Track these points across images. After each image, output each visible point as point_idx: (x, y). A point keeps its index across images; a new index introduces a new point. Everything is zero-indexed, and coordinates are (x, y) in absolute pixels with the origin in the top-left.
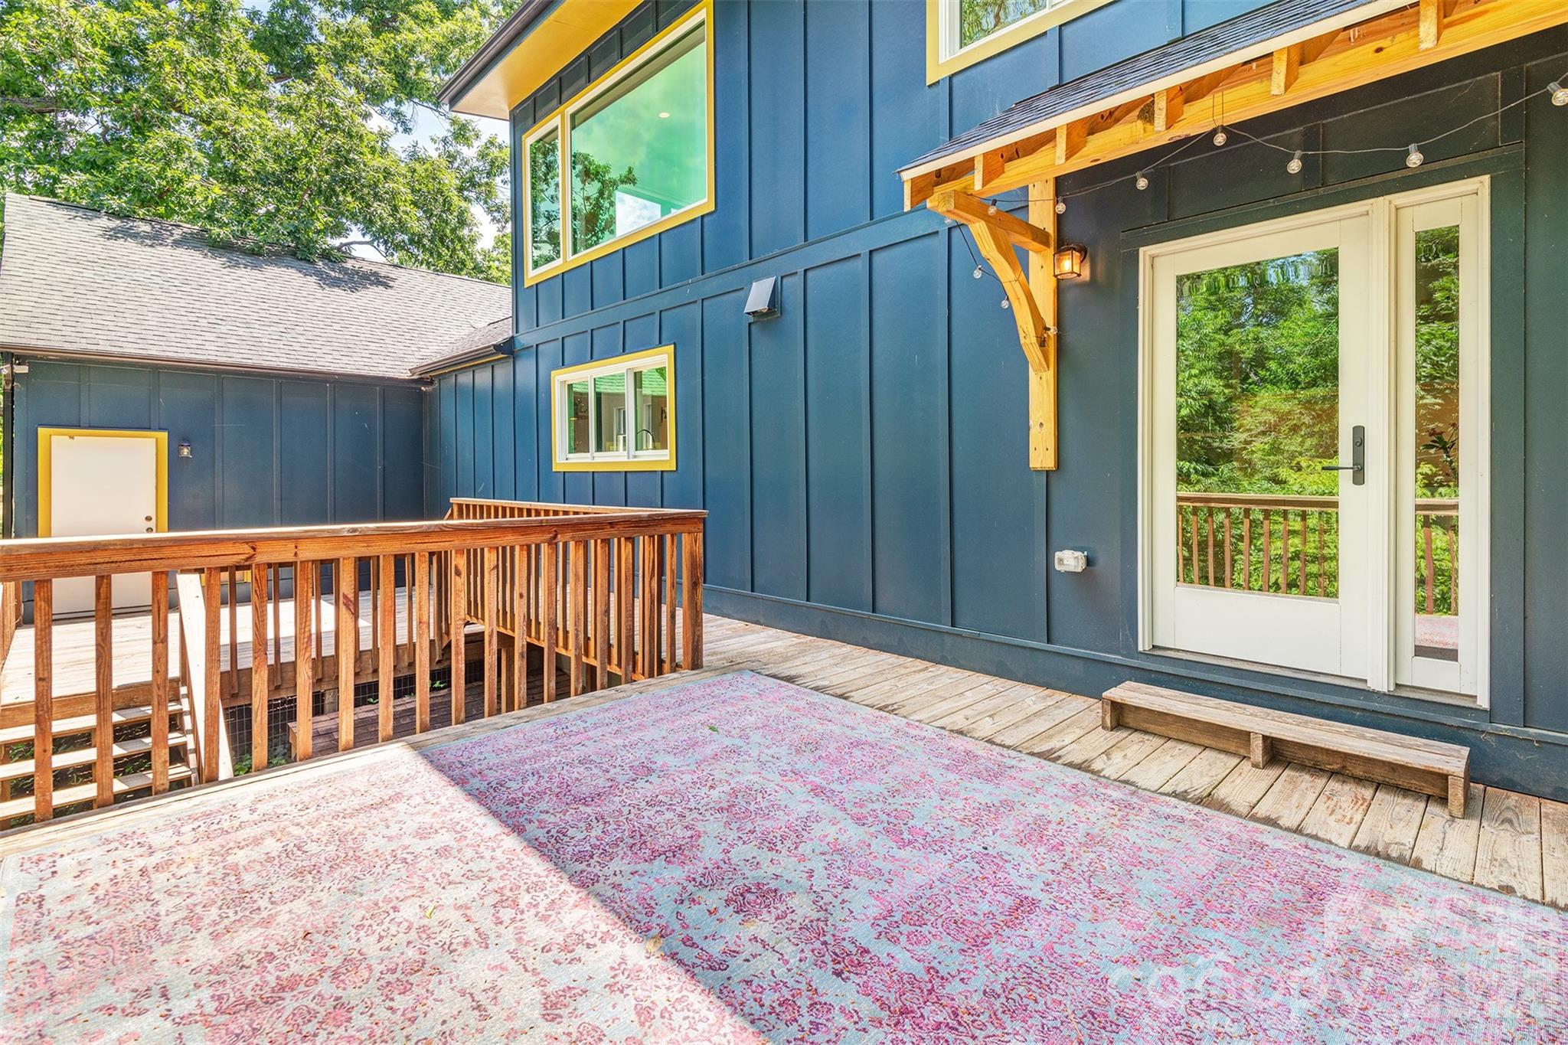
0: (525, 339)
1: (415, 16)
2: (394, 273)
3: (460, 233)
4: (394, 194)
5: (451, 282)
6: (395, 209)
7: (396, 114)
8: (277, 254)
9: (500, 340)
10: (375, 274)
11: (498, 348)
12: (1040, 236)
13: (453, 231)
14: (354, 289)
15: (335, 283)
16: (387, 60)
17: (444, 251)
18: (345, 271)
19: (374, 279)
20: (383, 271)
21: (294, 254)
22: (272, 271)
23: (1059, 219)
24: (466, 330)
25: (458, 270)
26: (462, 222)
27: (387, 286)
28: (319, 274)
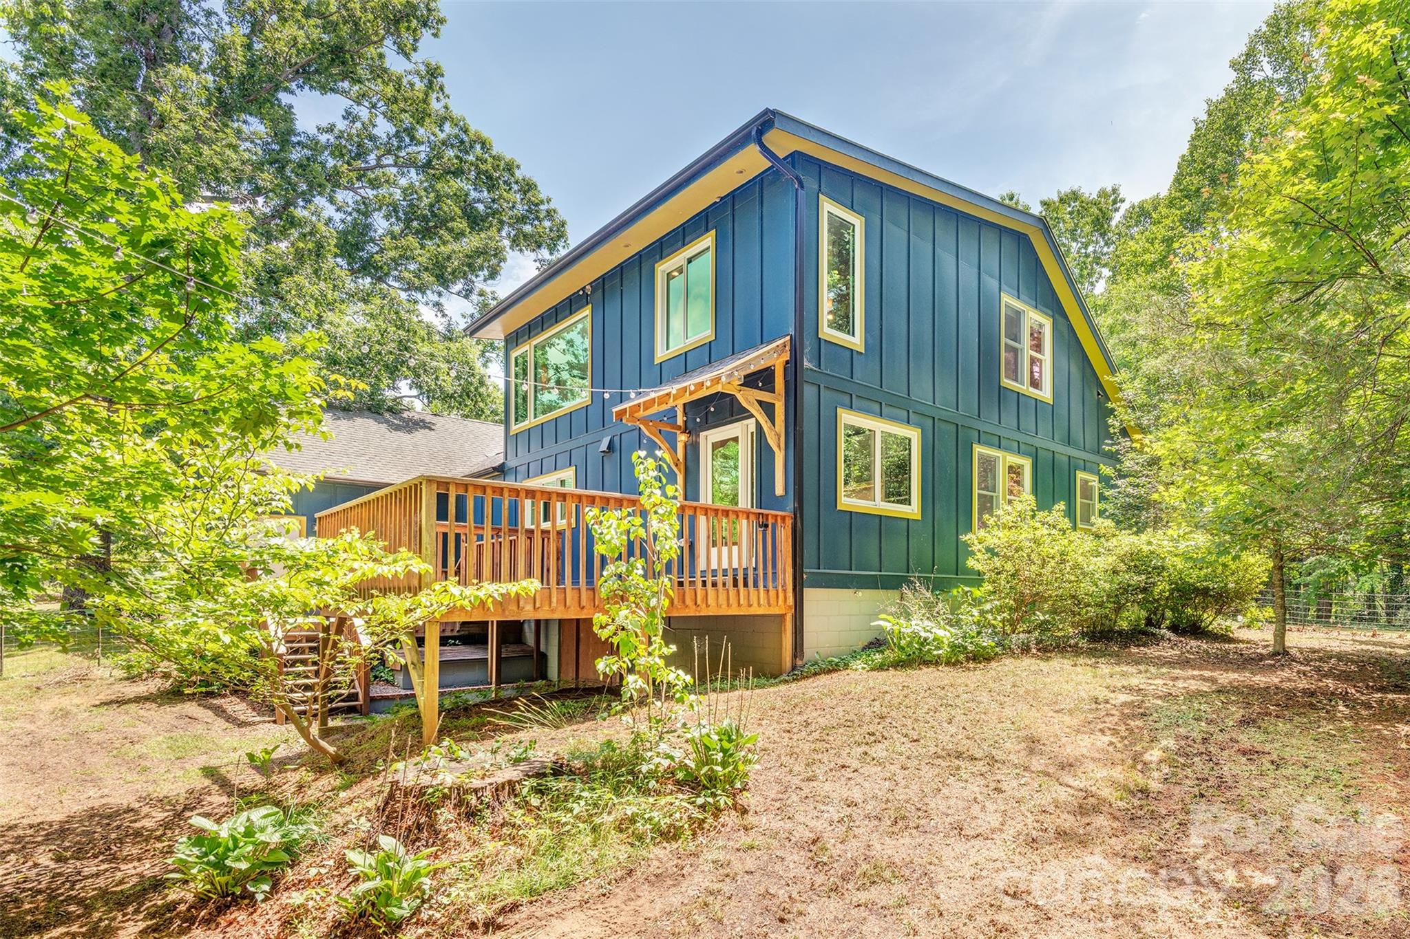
0: (511, 463)
1: (451, 230)
2: (435, 420)
3: (481, 390)
4: (436, 370)
5: (473, 425)
6: (437, 378)
7: (437, 304)
8: (360, 410)
9: (497, 464)
10: (423, 421)
11: (495, 469)
12: (679, 428)
13: (476, 389)
14: (410, 432)
15: (398, 428)
16: (431, 266)
17: (469, 402)
18: (402, 419)
19: (423, 425)
20: (428, 419)
21: (369, 409)
22: (359, 420)
23: (686, 422)
24: (482, 458)
25: (478, 416)
26: (482, 383)
27: (431, 429)
28: (387, 422)
